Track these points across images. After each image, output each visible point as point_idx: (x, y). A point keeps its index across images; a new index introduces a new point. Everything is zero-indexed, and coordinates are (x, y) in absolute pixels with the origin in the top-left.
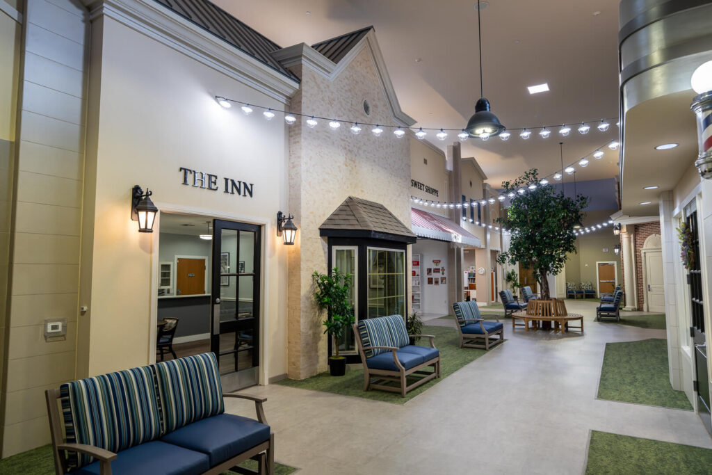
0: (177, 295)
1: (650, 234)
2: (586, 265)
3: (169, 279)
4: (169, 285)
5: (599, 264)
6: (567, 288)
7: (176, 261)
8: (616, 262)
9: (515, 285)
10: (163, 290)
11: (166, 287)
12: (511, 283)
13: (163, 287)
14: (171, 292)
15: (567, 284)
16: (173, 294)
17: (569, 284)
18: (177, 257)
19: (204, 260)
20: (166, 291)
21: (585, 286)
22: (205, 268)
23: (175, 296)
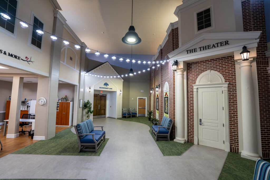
1: (204, 71)
2: (133, 99)
5: (139, 98)
6: (123, 112)
8: (146, 98)
9: (89, 111)
12: (86, 110)
15: (122, 109)
17: (124, 109)
21: (131, 110)
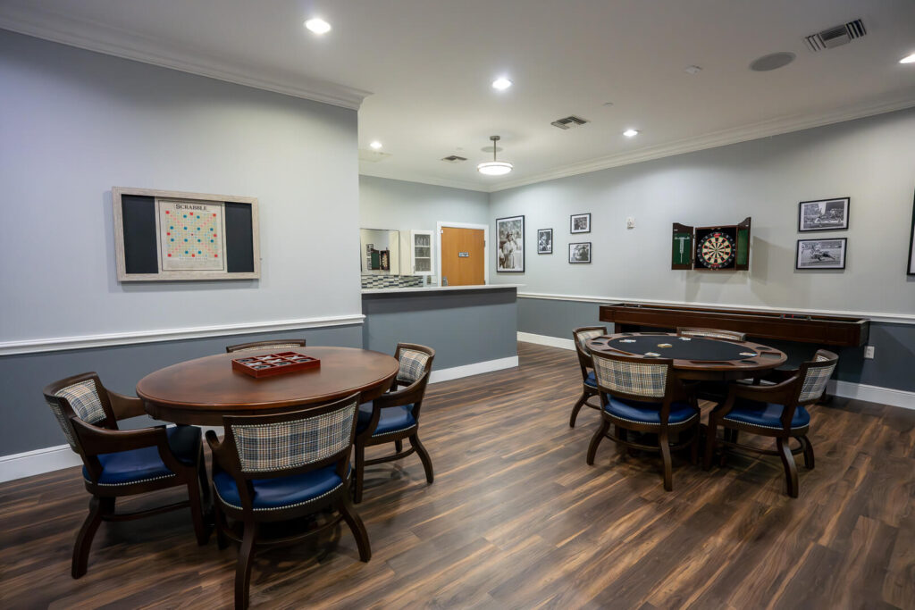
0: (443, 285)
3: (429, 260)
4: (429, 269)
7: (439, 232)
10: (421, 277)
11: (424, 274)
13: (419, 273)
14: (432, 281)
16: (436, 284)
18: (441, 224)
19: (482, 231)
20: (425, 280)
22: (484, 245)
23: (439, 288)
